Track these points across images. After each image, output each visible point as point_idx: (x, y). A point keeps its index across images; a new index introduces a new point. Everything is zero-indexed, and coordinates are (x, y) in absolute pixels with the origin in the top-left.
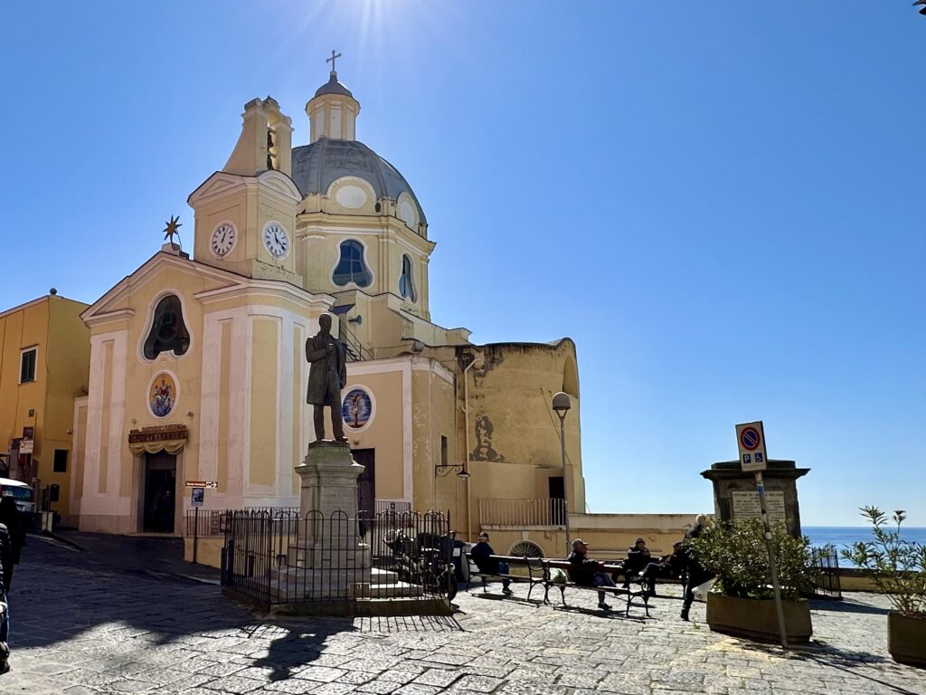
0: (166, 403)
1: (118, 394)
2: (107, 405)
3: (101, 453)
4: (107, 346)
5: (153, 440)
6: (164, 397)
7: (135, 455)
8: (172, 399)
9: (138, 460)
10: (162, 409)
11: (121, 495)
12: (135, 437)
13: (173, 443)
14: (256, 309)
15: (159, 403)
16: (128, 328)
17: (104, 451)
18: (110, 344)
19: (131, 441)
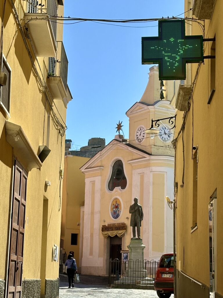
0: (118, 212)
1: (97, 208)
2: (92, 213)
3: (90, 236)
4: (92, 184)
5: (112, 230)
6: (117, 209)
7: (105, 237)
8: (120, 211)
9: (106, 240)
10: (116, 215)
11: (99, 257)
12: (105, 229)
13: (120, 232)
14: (154, 169)
15: (115, 212)
16: (101, 176)
17: (92, 235)
18: (93, 183)
19: (103, 230)
